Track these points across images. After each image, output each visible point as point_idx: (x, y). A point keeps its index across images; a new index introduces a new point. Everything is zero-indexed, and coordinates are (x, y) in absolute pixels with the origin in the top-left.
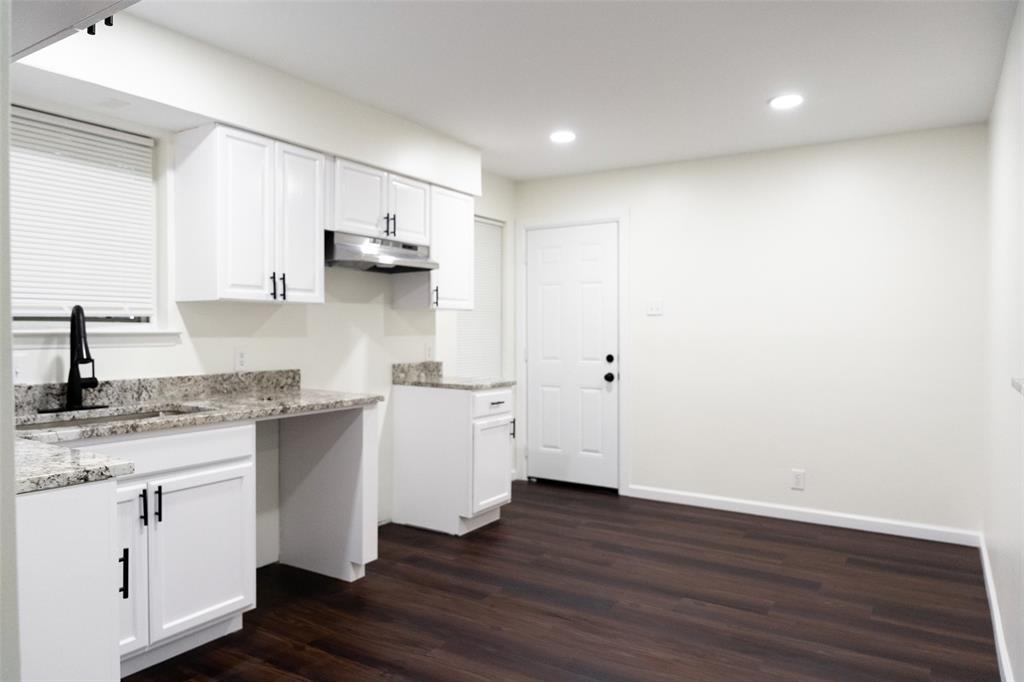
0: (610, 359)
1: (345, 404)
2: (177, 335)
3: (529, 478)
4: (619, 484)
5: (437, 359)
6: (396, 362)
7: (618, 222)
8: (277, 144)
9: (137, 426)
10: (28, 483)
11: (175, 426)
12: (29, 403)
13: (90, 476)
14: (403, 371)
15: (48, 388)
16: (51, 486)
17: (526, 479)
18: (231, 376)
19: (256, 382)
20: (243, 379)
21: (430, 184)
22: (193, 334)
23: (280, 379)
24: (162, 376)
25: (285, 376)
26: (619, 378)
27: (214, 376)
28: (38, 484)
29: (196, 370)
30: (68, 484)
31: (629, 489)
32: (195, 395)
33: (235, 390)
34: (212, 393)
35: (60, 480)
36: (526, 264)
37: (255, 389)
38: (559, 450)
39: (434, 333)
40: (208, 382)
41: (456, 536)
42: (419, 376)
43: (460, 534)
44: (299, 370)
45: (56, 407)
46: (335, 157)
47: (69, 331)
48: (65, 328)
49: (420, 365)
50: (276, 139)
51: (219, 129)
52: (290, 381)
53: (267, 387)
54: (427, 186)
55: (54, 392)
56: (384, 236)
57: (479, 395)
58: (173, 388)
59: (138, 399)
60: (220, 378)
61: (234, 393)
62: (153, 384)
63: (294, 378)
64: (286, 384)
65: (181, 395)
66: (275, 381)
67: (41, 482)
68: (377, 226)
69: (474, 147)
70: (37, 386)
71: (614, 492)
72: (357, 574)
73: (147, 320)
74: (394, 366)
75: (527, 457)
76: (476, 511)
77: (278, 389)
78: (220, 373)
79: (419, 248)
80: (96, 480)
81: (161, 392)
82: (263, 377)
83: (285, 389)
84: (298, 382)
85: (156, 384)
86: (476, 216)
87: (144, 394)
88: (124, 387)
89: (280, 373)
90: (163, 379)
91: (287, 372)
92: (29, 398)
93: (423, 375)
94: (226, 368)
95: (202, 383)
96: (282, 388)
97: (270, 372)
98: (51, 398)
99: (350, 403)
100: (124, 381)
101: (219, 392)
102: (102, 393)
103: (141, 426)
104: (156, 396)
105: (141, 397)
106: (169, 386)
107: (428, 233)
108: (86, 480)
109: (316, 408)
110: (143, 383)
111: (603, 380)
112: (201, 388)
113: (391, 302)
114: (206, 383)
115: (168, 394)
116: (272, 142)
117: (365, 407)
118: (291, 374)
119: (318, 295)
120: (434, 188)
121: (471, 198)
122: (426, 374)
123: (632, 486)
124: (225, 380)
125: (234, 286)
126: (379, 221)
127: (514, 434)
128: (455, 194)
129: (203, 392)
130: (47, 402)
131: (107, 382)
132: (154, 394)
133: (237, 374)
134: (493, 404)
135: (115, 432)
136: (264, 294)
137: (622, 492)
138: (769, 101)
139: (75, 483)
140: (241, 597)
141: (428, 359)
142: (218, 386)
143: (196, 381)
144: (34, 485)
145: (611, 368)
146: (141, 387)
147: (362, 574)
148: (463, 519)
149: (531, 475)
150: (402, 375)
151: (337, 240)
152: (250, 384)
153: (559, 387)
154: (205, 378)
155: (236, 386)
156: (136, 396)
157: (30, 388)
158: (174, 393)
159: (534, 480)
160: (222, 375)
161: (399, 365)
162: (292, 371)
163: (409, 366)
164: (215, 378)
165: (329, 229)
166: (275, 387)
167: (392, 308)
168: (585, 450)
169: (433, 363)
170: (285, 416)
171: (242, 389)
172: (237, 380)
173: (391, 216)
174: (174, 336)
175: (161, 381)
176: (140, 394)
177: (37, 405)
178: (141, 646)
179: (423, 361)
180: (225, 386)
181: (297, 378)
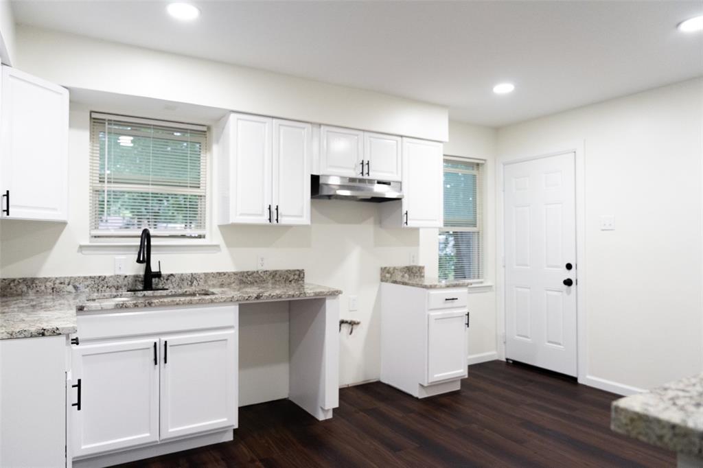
0: (569, 267)
1: (307, 295)
2: (217, 246)
3: (507, 359)
4: (577, 374)
5: (421, 264)
6: (384, 266)
7: (575, 152)
8: (274, 120)
9: (152, 303)
10: (5, 334)
11: (177, 304)
12: (125, 286)
13: (46, 333)
14: (388, 272)
15: (136, 276)
16: (20, 336)
17: (505, 360)
18: (253, 273)
19: (271, 277)
20: (262, 275)
21: (402, 136)
22: (228, 245)
23: (289, 275)
24: (206, 272)
25: (293, 273)
26: (577, 284)
27: (241, 272)
28: (11, 335)
29: (230, 267)
30: (31, 336)
31: (586, 379)
32: (228, 285)
33: (256, 282)
34: (240, 283)
35: (26, 333)
36: (504, 191)
37: (271, 281)
38: (529, 340)
39: (418, 245)
40: (238, 276)
41: (417, 398)
42: (403, 276)
43: (420, 397)
44: (303, 270)
45: (141, 288)
46: (320, 125)
47: (139, 244)
48: (138, 242)
49: (404, 268)
50: (273, 117)
51: (233, 116)
52: (296, 277)
53: (279, 281)
54: (399, 139)
55: (140, 279)
56: (360, 176)
57: (432, 292)
58: (213, 279)
59: (191, 285)
60: (246, 274)
61: (255, 283)
62: (201, 276)
63: (299, 275)
64: (294, 279)
65: (219, 284)
66: (285, 277)
67: (14, 334)
68: (355, 169)
69: (442, 106)
70: (130, 276)
71: (573, 380)
72: (325, 416)
73: (204, 237)
74: (382, 269)
75: (505, 343)
76: (430, 381)
77: (287, 282)
78: (245, 270)
79: (392, 183)
80: (50, 335)
81: (206, 282)
82: (276, 274)
83: (293, 282)
84: (303, 278)
85: (203, 276)
86: (444, 155)
87: (195, 282)
88: (182, 278)
89: (289, 271)
90: (208, 274)
91: (294, 271)
92: (126, 283)
93: (406, 275)
94: (251, 268)
95: (233, 277)
96: (290, 281)
97: (282, 271)
98: (138, 283)
99: (313, 294)
100: (182, 274)
101: (244, 283)
102: (169, 281)
103: (154, 303)
104: (203, 284)
105: (193, 285)
106: (211, 277)
107: (400, 172)
108: (43, 335)
109: (283, 296)
110: (194, 276)
111: (563, 284)
112: (232, 280)
113: (380, 222)
114: (235, 277)
115: (210, 283)
116: (270, 119)
117: (327, 297)
118: (298, 273)
119: (305, 220)
120: (404, 138)
121: (441, 145)
122: (410, 275)
123: (589, 377)
124: (249, 275)
125: (241, 214)
126: (356, 166)
127: (468, 324)
128: (426, 142)
129: (234, 282)
130: (136, 285)
131: (172, 275)
132: (202, 283)
133: (257, 272)
134: (447, 300)
135: (137, 306)
136: (264, 219)
137: (580, 381)
138: (679, 24)
139: (36, 336)
140: (225, 419)
141: (412, 264)
142: (244, 279)
143: (229, 276)
144: (9, 335)
145: (570, 275)
146: (193, 278)
147: (330, 416)
148: (422, 386)
149: (508, 357)
150: (388, 275)
151: (322, 181)
152: (266, 278)
153: (529, 288)
154: (235, 274)
155: (257, 280)
156: (189, 283)
157: (126, 277)
158: (214, 282)
159: (511, 362)
160: (247, 272)
161: (385, 268)
162: (298, 270)
163: (394, 268)
164: (242, 274)
165: (315, 173)
166: (285, 281)
167: (381, 227)
168: (549, 342)
169: (416, 267)
170: (258, 301)
171: (261, 281)
172: (258, 276)
173: (365, 162)
174: (216, 247)
175: (206, 275)
176: (192, 283)
177: (130, 287)
178: (153, 440)
179: (407, 265)
180: (249, 279)
181: (302, 275)
